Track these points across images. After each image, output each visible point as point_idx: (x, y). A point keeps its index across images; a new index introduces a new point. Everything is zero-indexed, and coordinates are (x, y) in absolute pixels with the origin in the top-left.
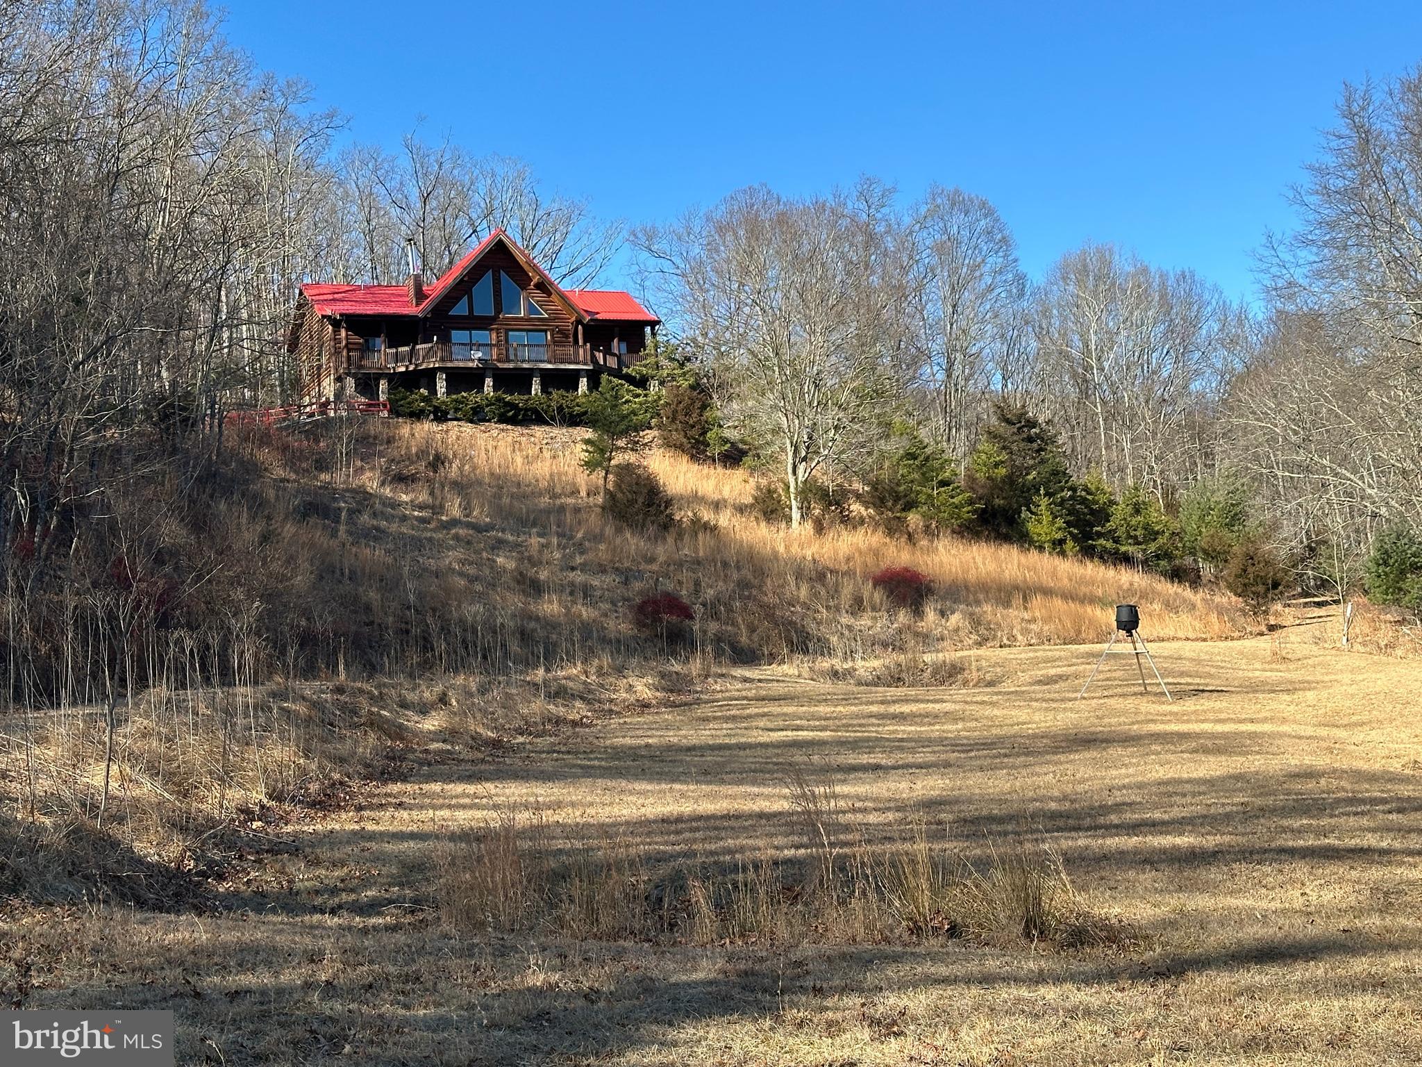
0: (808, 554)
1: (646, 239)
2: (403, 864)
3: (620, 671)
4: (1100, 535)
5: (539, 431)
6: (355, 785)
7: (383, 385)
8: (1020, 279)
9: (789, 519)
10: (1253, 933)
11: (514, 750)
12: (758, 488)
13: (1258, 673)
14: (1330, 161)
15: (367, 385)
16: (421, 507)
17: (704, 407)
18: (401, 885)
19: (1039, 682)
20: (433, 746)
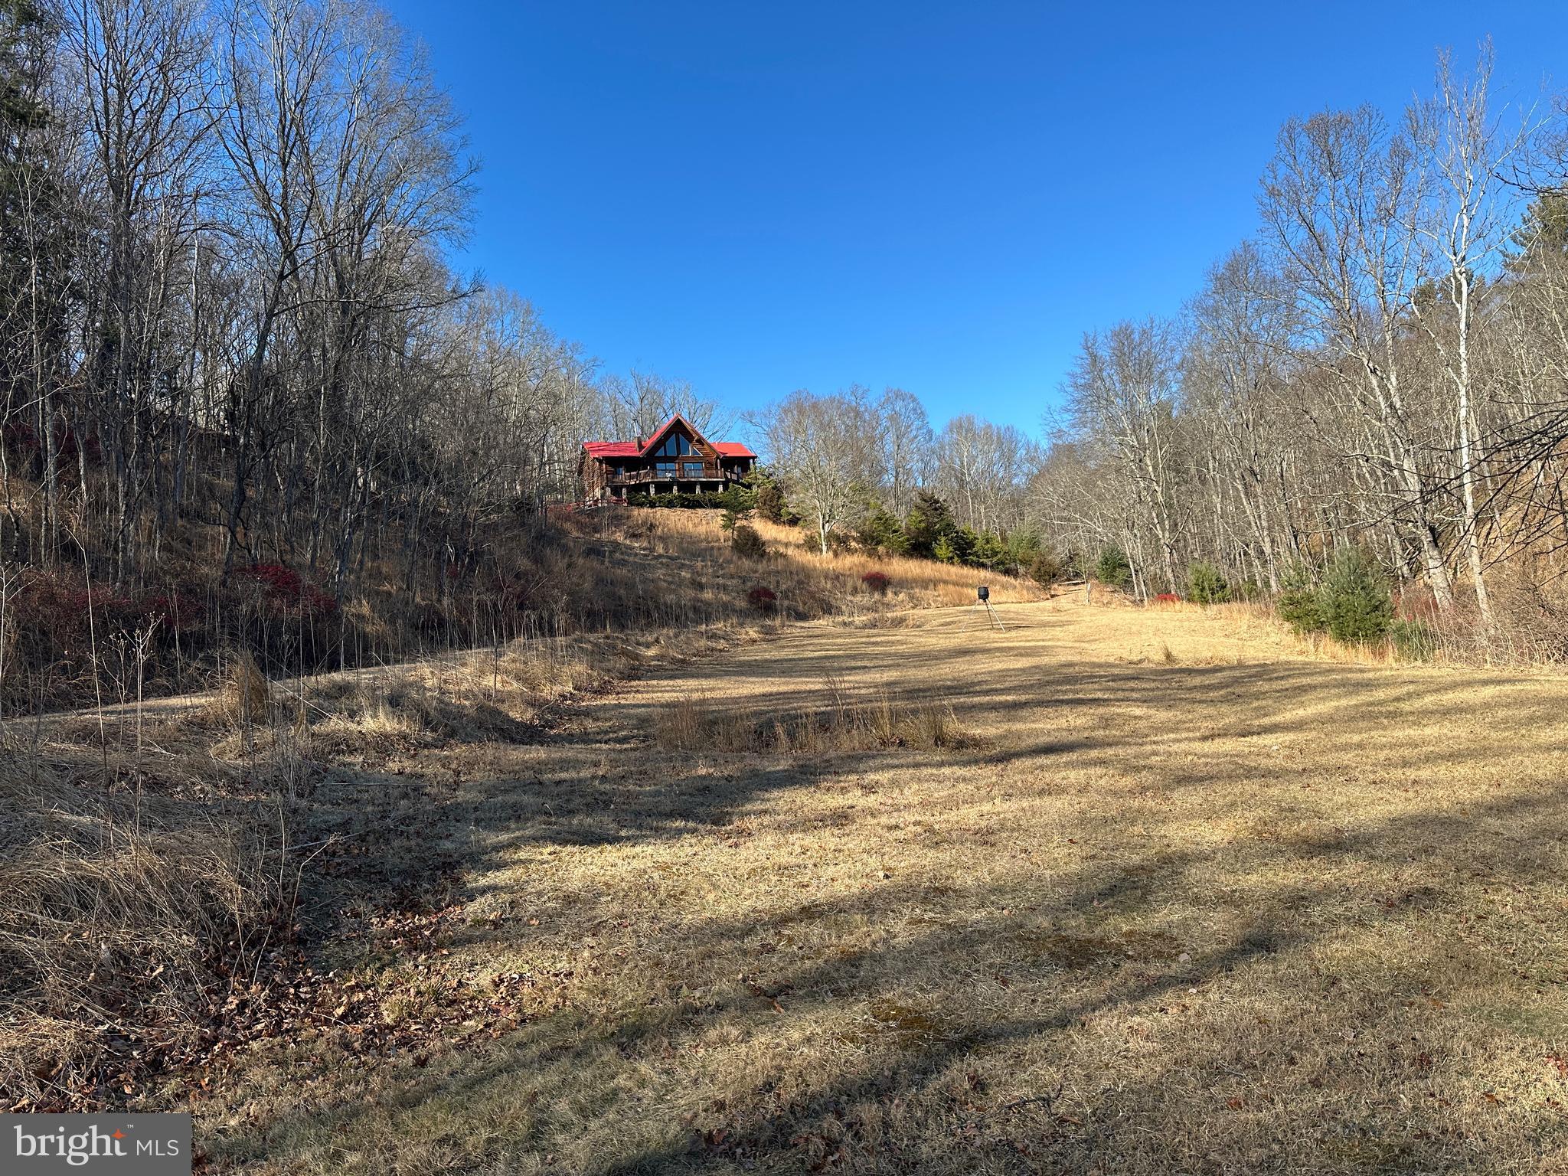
0: (831, 567)
1: (749, 417)
2: (639, 719)
3: (742, 625)
4: (970, 554)
5: (700, 511)
6: (615, 682)
7: (624, 491)
8: (930, 432)
9: (821, 551)
10: (1043, 740)
11: (692, 664)
12: (806, 536)
13: (1045, 617)
14: (1078, 370)
15: (616, 491)
16: (644, 549)
17: (779, 497)
18: (638, 729)
19: (942, 625)
20: (653, 663)
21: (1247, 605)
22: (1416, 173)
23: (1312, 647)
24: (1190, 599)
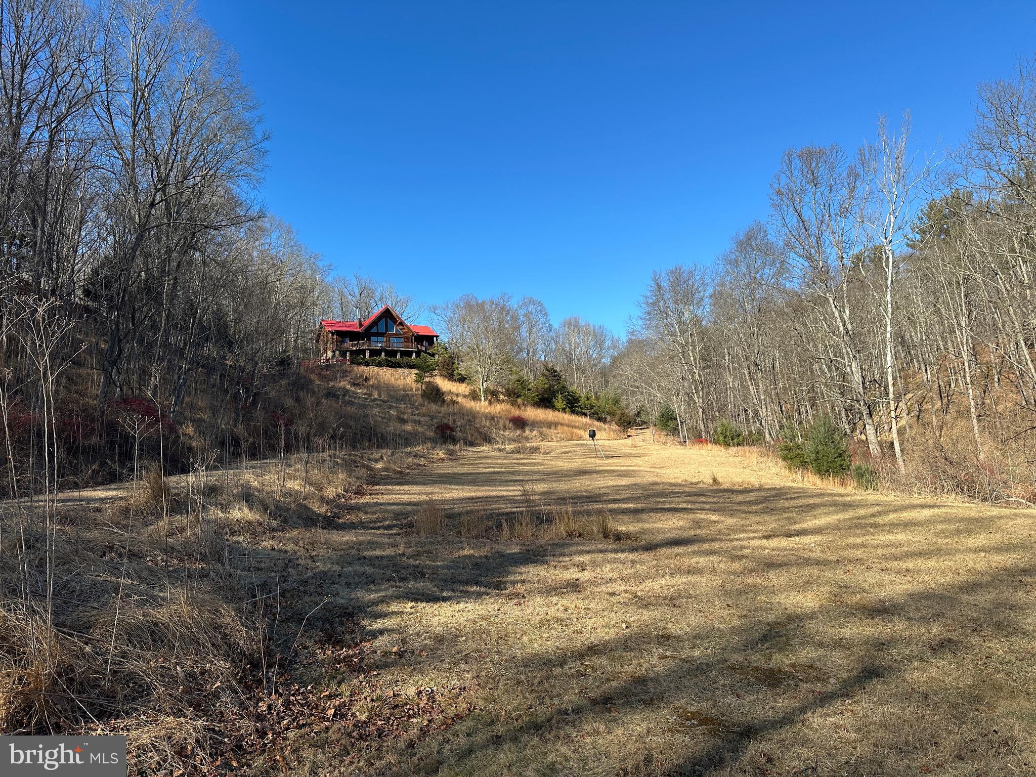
0: (487, 411)
1: (434, 309)
2: (394, 513)
3: (434, 448)
4: (576, 407)
5: (400, 370)
6: (364, 486)
7: (348, 354)
8: (550, 326)
9: (481, 400)
11: (408, 474)
12: (470, 389)
13: (629, 451)
14: (649, 294)
15: (343, 354)
16: (365, 394)
17: (453, 363)
18: (396, 520)
19: (563, 453)
20: (383, 473)
21: (754, 449)
22: (863, 188)
23: (800, 478)
24: (716, 442)
